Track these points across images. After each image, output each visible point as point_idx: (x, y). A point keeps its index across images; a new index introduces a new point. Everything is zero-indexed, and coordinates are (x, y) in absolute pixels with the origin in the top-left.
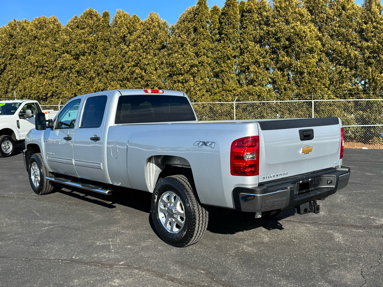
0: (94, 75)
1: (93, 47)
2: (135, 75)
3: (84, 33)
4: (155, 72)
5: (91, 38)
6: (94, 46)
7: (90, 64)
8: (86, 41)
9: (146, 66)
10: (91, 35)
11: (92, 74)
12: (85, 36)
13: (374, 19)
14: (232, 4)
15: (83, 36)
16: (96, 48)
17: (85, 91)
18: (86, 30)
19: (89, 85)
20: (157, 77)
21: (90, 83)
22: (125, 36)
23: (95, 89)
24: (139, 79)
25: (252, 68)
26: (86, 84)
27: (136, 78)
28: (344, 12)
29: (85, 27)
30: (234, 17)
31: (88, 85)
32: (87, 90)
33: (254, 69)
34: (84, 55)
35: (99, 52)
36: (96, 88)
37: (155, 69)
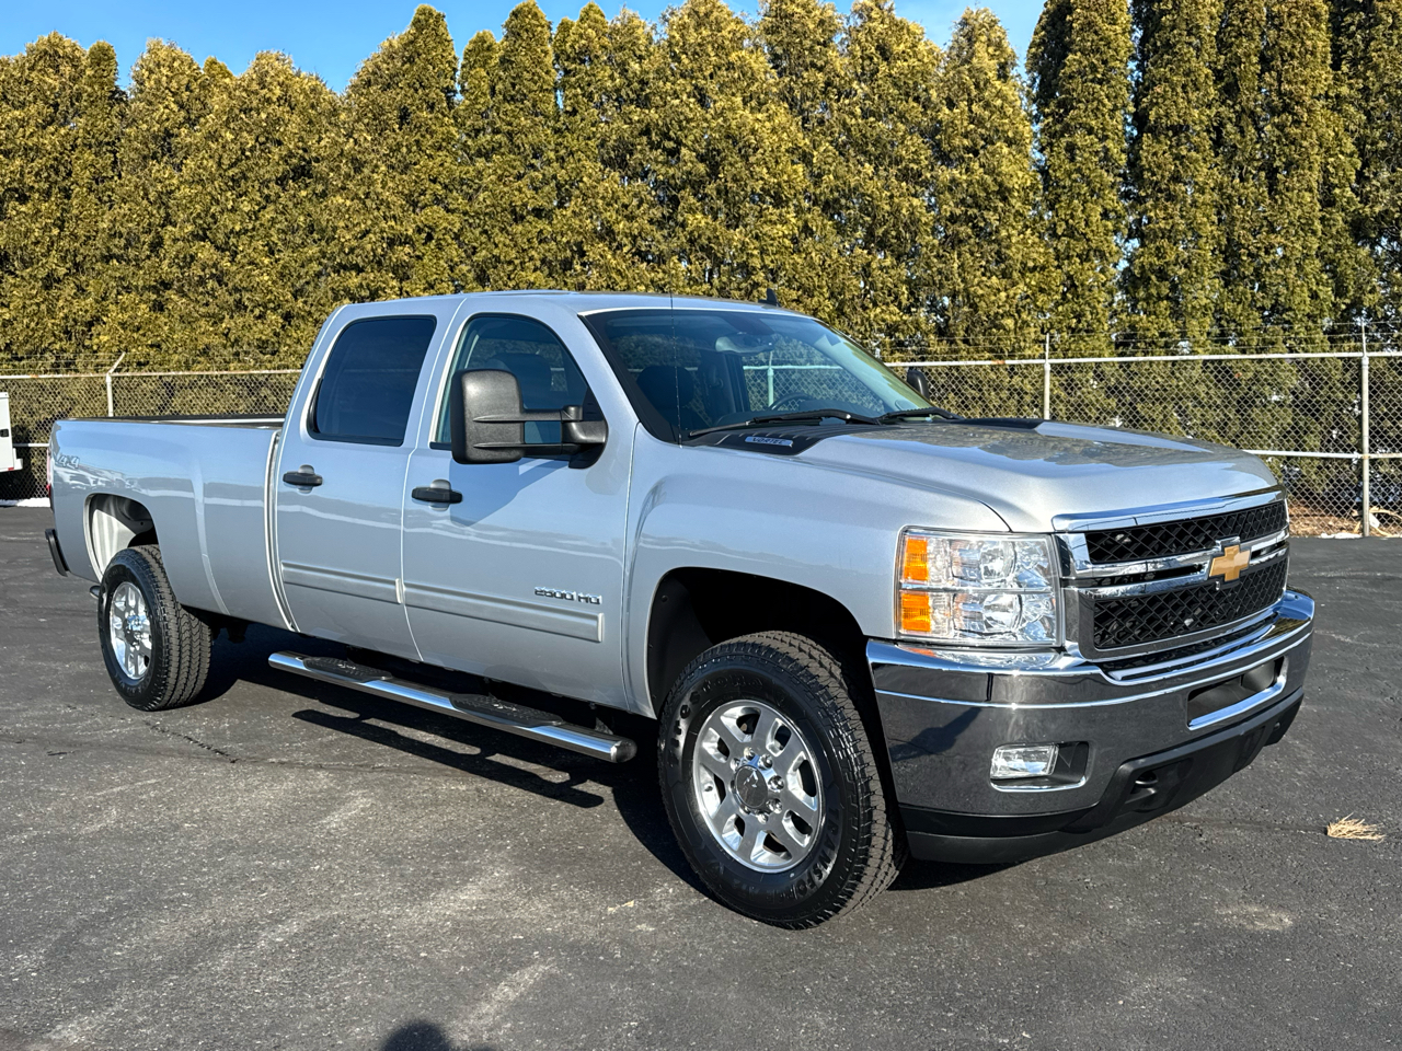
0: (62, 271)
1: (57, 172)
2: (196, 271)
3: (23, 123)
4: (266, 261)
5: (50, 139)
6: (62, 169)
7: (45, 229)
8: (31, 149)
9: (233, 240)
10: (51, 129)
11: (54, 267)
12: (28, 133)
13: (974, 93)
14: (527, 31)
15: (21, 129)
16: (69, 174)
17: (28, 327)
18: (33, 110)
19: (43, 307)
20: (274, 278)
21: (45, 300)
22: (168, 134)
23: (63, 318)
24: (211, 284)
25: (596, 251)
26: (28, 302)
27: (202, 281)
28: (883, 67)
29: (30, 102)
30: (533, 74)
31: (38, 304)
32: (33, 325)
33: (601, 256)
34: (23, 199)
35: (78, 189)
36: (66, 317)
37: (266, 248)
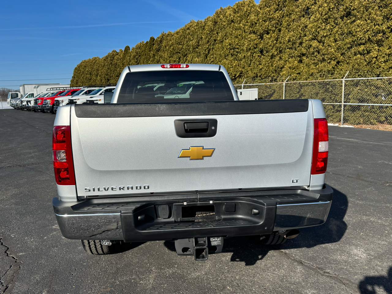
0: (276, 53)
1: (278, 24)
2: (312, 50)
3: (269, 11)
4: (333, 44)
5: (277, 15)
6: (279, 23)
7: (272, 42)
8: (271, 18)
9: (323, 39)
10: (277, 12)
11: (274, 52)
12: (271, 14)
15: (269, 13)
16: (281, 24)
17: (265, 70)
18: (272, 7)
19: (270, 64)
20: (335, 50)
21: (271, 62)
22: (308, 8)
23: (275, 67)
24: (316, 53)
26: (266, 63)
27: (313, 53)
29: (272, 5)
31: (269, 63)
32: (267, 69)
34: (268, 33)
35: (283, 28)
36: (276, 66)
37: (334, 40)
